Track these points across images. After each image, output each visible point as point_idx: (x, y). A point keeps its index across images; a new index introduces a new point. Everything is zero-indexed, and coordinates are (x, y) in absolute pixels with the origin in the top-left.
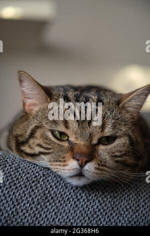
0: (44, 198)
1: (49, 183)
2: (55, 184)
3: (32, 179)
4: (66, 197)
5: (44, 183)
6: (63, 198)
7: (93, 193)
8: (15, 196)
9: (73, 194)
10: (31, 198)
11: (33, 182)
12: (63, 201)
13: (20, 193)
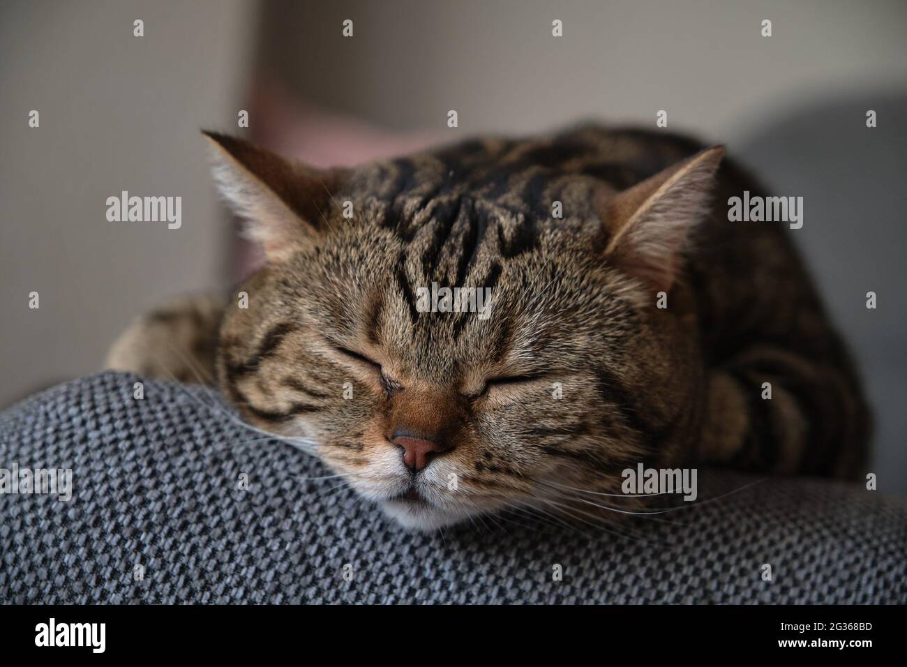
0: (300, 570)
1: (326, 519)
2: (347, 522)
3: (263, 502)
4: (381, 570)
5: (307, 518)
6: (369, 574)
7: (484, 562)
8: (198, 560)
9: (405, 561)
10: (252, 569)
11: (269, 511)
12: (367, 585)
13: (214, 551)
